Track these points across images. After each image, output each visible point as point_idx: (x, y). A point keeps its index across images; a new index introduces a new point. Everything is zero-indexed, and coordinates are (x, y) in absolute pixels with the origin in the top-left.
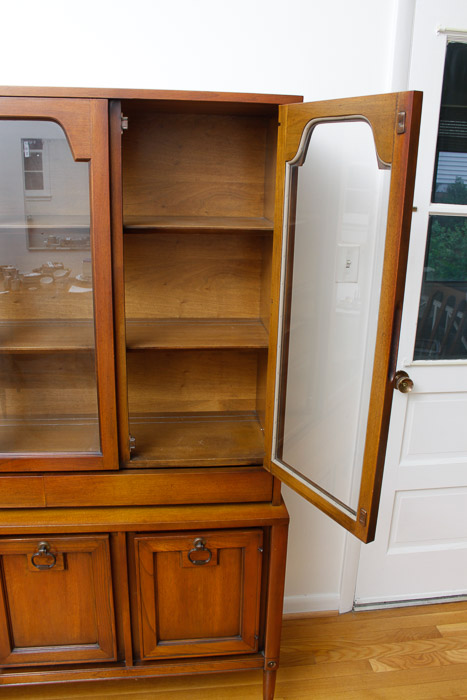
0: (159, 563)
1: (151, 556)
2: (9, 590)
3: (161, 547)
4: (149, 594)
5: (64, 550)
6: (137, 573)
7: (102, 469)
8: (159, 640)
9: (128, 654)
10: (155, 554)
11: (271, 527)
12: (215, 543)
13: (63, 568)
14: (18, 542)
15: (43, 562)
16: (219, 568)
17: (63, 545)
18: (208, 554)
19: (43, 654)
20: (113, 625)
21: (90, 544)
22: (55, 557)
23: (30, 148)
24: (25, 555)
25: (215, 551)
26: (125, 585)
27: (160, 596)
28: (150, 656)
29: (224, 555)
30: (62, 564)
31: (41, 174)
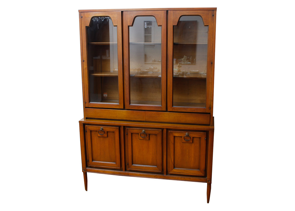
0: (176, 140)
1: (173, 137)
2: (133, 145)
3: (176, 135)
4: (172, 150)
5: (149, 133)
6: (169, 143)
7: (161, 110)
8: (174, 167)
9: (165, 170)
10: (174, 137)
11: (209, 131)
12: (192, 135)
13: (148, 139)
14: (138, 129)
15: (143, 136)
16: (193, 145)
17: (149, 131)
18: (190, 138)
19: (140, 167)
20: (161, 159)
21: (157, 132)
22: (147, 135)
23: (147, 25)
24: (138, 134)
25: (192, 138)
26: (165, 146)
27: (175, 152)
28: (171, 173)
29: (195, 139)
30: (148, 137)
31: (151, 36)
